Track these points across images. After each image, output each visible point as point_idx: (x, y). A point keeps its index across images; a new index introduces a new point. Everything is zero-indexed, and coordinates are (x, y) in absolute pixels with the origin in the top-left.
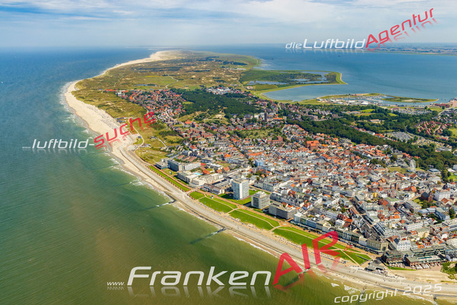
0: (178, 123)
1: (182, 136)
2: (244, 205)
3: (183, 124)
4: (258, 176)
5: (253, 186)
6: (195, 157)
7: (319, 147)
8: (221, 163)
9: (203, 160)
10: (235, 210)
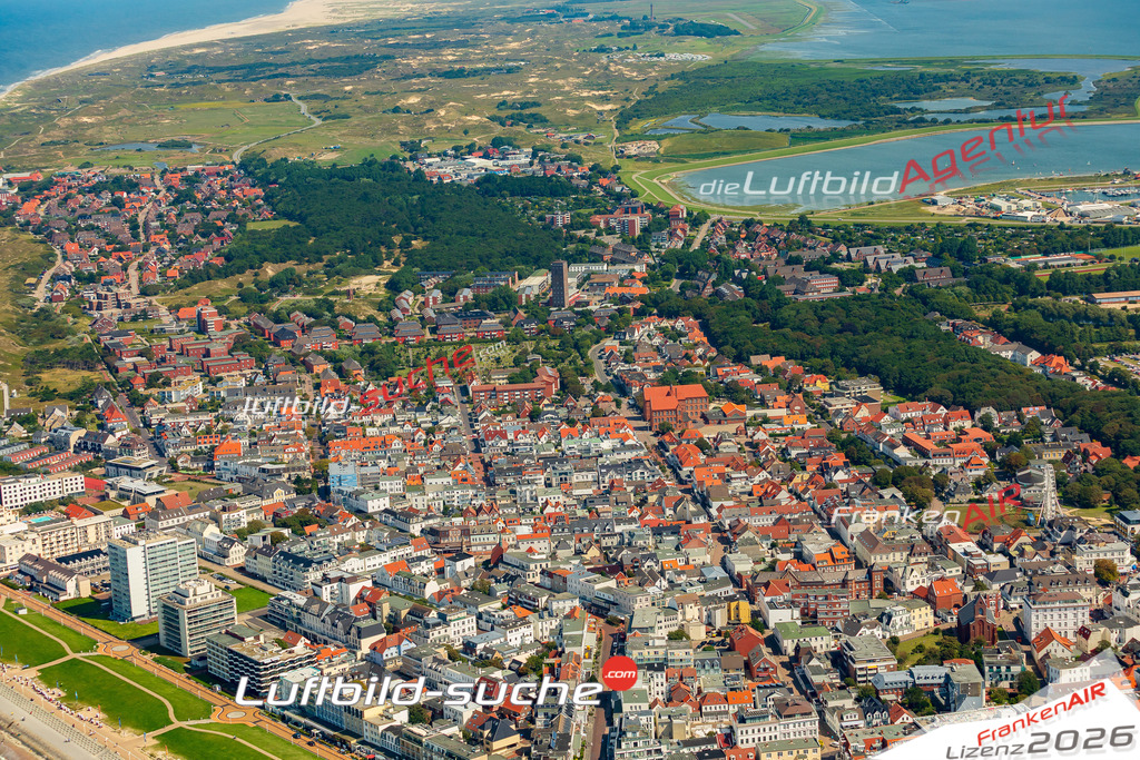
0: (144, 315)
1: (114, 370)
2: (133, 641)
3: (167, 318)
4: (286, 532)
5: (241, 569)
6: (87, 457)
7: (703, 416)
8: (189, 479)
9: (111, 465)
10: (74, 659)
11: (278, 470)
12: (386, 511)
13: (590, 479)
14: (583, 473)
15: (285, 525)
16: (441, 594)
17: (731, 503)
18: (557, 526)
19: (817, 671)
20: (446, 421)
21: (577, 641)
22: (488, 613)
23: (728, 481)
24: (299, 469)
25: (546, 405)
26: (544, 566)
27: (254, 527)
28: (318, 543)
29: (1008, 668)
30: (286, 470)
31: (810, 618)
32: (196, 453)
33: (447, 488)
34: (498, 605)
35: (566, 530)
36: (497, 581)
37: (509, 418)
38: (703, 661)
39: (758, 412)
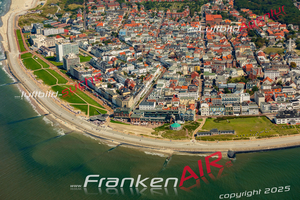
4: (103, 44)
5: (90, 52)
6: (69, 25)
7: (220, 23)
8: (90, 31)
9: (73, 27)
10: (43, 69)
11: (109, 30)
12: (129, 41)
13: (182, 36)
14: (181, 35)
15: (103, 43)
16: (130, 60)
17: (212, 44)
18: (167, 47)
19: (207, 83)
20: (156, 21)
21: (154, 72)
22: (138, 65)
23: (215, 38)
24: (114, 30)
25: (183, 18)
26: (157, 55)
27: (97, 42)
28: (109, 47)
29: (252, 85)
30: (111, 30)
31: (214, 71)
32: (94, 25)
33: (146, 36)
34: (142, 63)
35: (168, 48)
36: (144, 58)
37: (171, 21)
38: (181, 79)
39: (234, 22)
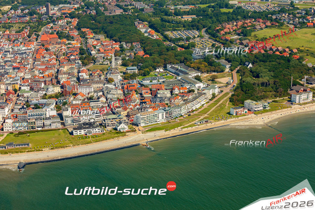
7: (56, 43)
14: (11, 55)
17: (40, 63)
23: (45, 58)
25: (19, 39)
29: (63, 101)
31: (32, 89)
37: (7, 41)
39: (70, 42)
